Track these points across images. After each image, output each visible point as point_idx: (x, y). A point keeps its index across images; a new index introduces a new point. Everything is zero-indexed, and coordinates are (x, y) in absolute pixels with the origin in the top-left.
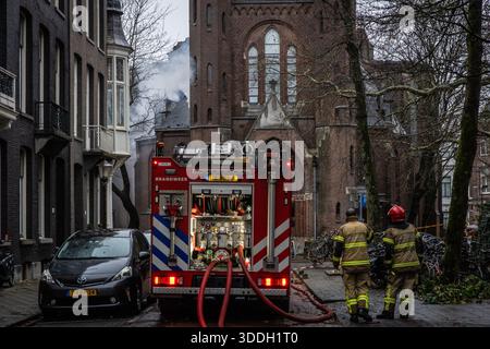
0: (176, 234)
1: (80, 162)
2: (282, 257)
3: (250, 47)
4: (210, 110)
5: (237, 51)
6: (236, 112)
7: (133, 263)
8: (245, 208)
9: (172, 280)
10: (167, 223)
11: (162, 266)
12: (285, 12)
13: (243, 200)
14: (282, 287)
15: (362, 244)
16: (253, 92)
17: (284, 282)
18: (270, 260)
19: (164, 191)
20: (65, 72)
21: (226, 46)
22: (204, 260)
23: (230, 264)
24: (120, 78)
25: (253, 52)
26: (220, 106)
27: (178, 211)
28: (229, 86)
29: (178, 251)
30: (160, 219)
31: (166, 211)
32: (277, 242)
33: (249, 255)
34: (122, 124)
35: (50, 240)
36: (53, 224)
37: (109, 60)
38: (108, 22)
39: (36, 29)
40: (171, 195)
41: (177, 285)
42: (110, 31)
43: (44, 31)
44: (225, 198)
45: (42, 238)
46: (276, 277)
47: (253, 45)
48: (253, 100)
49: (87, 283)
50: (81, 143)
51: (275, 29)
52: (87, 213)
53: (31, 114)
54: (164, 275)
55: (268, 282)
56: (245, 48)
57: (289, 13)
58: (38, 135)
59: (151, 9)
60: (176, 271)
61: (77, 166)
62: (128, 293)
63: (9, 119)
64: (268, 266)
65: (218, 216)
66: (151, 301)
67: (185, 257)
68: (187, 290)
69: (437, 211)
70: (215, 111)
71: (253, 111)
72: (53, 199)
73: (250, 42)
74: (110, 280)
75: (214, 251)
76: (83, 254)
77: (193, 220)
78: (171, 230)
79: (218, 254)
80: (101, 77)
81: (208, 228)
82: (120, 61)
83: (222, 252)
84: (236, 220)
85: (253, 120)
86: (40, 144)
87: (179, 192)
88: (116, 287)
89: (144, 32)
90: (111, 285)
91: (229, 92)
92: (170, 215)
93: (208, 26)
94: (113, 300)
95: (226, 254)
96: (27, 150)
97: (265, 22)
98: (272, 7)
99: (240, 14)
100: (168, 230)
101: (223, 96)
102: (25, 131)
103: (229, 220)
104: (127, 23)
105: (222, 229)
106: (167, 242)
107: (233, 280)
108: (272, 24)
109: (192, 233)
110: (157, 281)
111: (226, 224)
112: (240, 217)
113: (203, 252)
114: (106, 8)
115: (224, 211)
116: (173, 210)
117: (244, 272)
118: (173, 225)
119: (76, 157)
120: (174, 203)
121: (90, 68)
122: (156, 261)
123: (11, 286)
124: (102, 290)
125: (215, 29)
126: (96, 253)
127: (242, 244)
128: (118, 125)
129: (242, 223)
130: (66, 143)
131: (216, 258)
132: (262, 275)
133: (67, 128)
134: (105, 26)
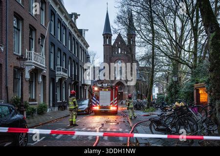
7: (88, 105)
32: (115, 101)
38: (87, 59)
42: (87, 61)
43: (74, 61)
50: (81, 82)
51: (120, 61)
52: (82, 96)
57: (123, 57)
58: (73, 81)
61: (80, 87)
66: (93, 112)
80: (85, 69)
86: (73, 83)
94: (84, 112)
96: (70, 84)
97: (118, 59)
99: (113, 58)
102: (70, 80)
106: (95, 101)
108: (120, 59)
119: (80, 85)
121: (83, 68)
126: (83, 103)
130: (78, 82)
133: (78, 80)
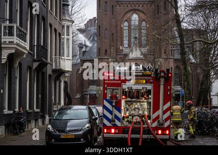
0: (115, 108)
1: (51, 74)
2: (166, 120)
3: (125, 22)
4: (106, 50)
5: (119, 23)
6: (118, 51)
8: (148, 96)
9: (113, 131)
10: (111, 103)
11: (108, 124)
12: (141, 5)
13: (147, 92)
14: (167, 135)
15: (179, 113)
16: (126, 42)
17: (167, 132)
18: (161, 121)
19: (110, 88)
20: (45, 31)
21: (113, 21)
22: (128, 121)
23: (142, 123)
24: (68, 35)
25: (126, 24)
26: (110, 49)
27: (116, 97)
28: (115, 39)
29: (116, 117)
30: (108, 101)
31: (110, 97)
32: (164, 112)
33: (150, 119)
34: (68, 56)
35: (39, 110)
36: (40, 103)
37: (63, 27)
38: (63, 9)
40: (113, 89)
41: (115, 133)
42: (64, 13)
44: (138, 91)
45: (35, 109)
46: (164, 130)
47: (126, 20)
48: (126, 46)
49: (70, 131)
50: (52, 65)
51: (136, 13)
52: (53, 97)
53: (32, 51)
54: (109, 128)
55: (160, 132)
56: (122, 22)
57: (143, 6)
58: (35, 61)
59: (79, 4)
60: (115, 126)
61: (50, 76)
62: (89, 136)
63: (24, 53)
64: (160, 124)
65: (135, 100)
67: (119, 119)
68: (120, 136)
69: (209, 98)
70: (108, 51)
71: (126, 51)
72: (40, 91)
73: (125, 19)
74: (80, 130)
75: (133, 117)
76: (64, 117)
77: (123, 102)
78: (113, 106)
79: (135, 118)
80: (60, 34)
81: (129, 106)
82: (68, 27)
83: (137, 117)
84: (143, 102)
85: (126, 55)
86: (35, 65)
87: (116, 88)
88: (83, 134)
89: (75, 14)
90: (81, 133)
91: (115, 42)
92: (112, 99)
93: (106, 11)
94: (82, 140)
95: (139, 118)
96: (30, 68)
97: (132, 10)
98: (128, 3)
99: (120, 6)
100: (111, 107)
101: (112, 44)
102: (29, 59)
103: (140, 102)
105: (136, 106)
106: (111, 112)
107: (143, 131)
108: (135, 11)
109: (123, 108)
110: (105, 131)
111: (138, 104)
112: (146, 100)
113: (127, 117)
114: (62, 3)
115: (138, 97)
116: (113, 97)
117: (148, 127)
118: (114, 104)
119: (49, 72)
120: (114, 93)
121: (55, 30)
122: (105, 121)
123: (24, 132)
124: (77, 135)
125: (109, 13)
127: (146, 113)
128: (67, 56)
129: (146, 103)
131: (134, 120)
132: (157, 128)
134: (62, 11)
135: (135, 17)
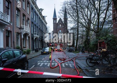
37: (46, 32)
39: (38, 29)
43: (41, 30)
45: (41, 48)
53: (40, 37)
56: (58, 31)
58: (41, 39)
61: (44, 42)
72: (42, 44)
76: (45, 49)
99: (58, 29)
102: (39, 39)
104: (48, 29)
108: (60, 29)
123: (38, 52)
125: (55, 30)
130: (43, 40)
133: (43, 38)
134: (46, 30)
135: (60, 31)
